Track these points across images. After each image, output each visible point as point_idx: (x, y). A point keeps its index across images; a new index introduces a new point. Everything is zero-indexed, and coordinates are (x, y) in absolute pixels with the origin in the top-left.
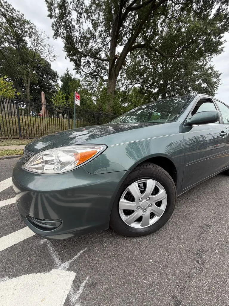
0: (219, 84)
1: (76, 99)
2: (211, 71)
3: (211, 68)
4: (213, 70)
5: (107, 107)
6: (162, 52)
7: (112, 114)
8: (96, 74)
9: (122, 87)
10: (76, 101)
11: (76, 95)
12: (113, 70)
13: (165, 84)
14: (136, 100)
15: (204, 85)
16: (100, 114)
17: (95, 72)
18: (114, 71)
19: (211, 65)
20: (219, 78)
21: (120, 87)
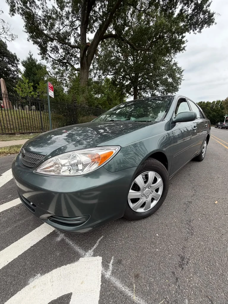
0: (182, 80)
1: (49, 90)
2: (175, 67)
3: (175, 64)
4: (177, 66)
5: (81, 99)
6: (134, 45)
7: (87, 106)
8: (65, 61)
9: (95, 77)
10: (49, 92)
11: (49, 86)
12: (85, 59)
13: (137, 77)
14: (109, 91)
15: (170, 80)
16: (75, 106)
17: (64, 59)
18: (86, 61)
19: (175, 61)
20: (182, 74)
21: (92, 78)
